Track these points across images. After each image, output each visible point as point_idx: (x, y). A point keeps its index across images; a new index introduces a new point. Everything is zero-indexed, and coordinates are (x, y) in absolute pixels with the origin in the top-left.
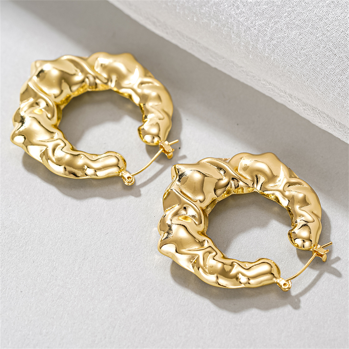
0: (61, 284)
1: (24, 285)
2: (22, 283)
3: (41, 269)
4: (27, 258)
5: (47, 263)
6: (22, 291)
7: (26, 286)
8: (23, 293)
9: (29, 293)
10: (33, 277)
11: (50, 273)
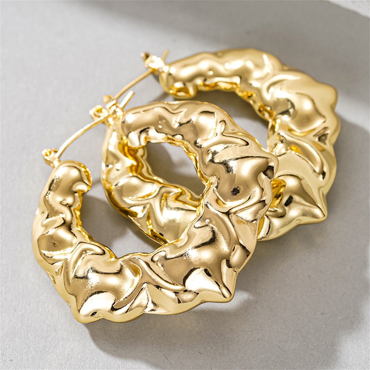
0: (64, 337)
1: (12, 350)
2: (7, 346)
3: (29, 319)
4: (3, 307)
5: (35, 307)
6: (11, 359)
7: (16, 351)
8: (14, 362)
9: (22, 360)
10: (21, 334)
11: (45, 323)
